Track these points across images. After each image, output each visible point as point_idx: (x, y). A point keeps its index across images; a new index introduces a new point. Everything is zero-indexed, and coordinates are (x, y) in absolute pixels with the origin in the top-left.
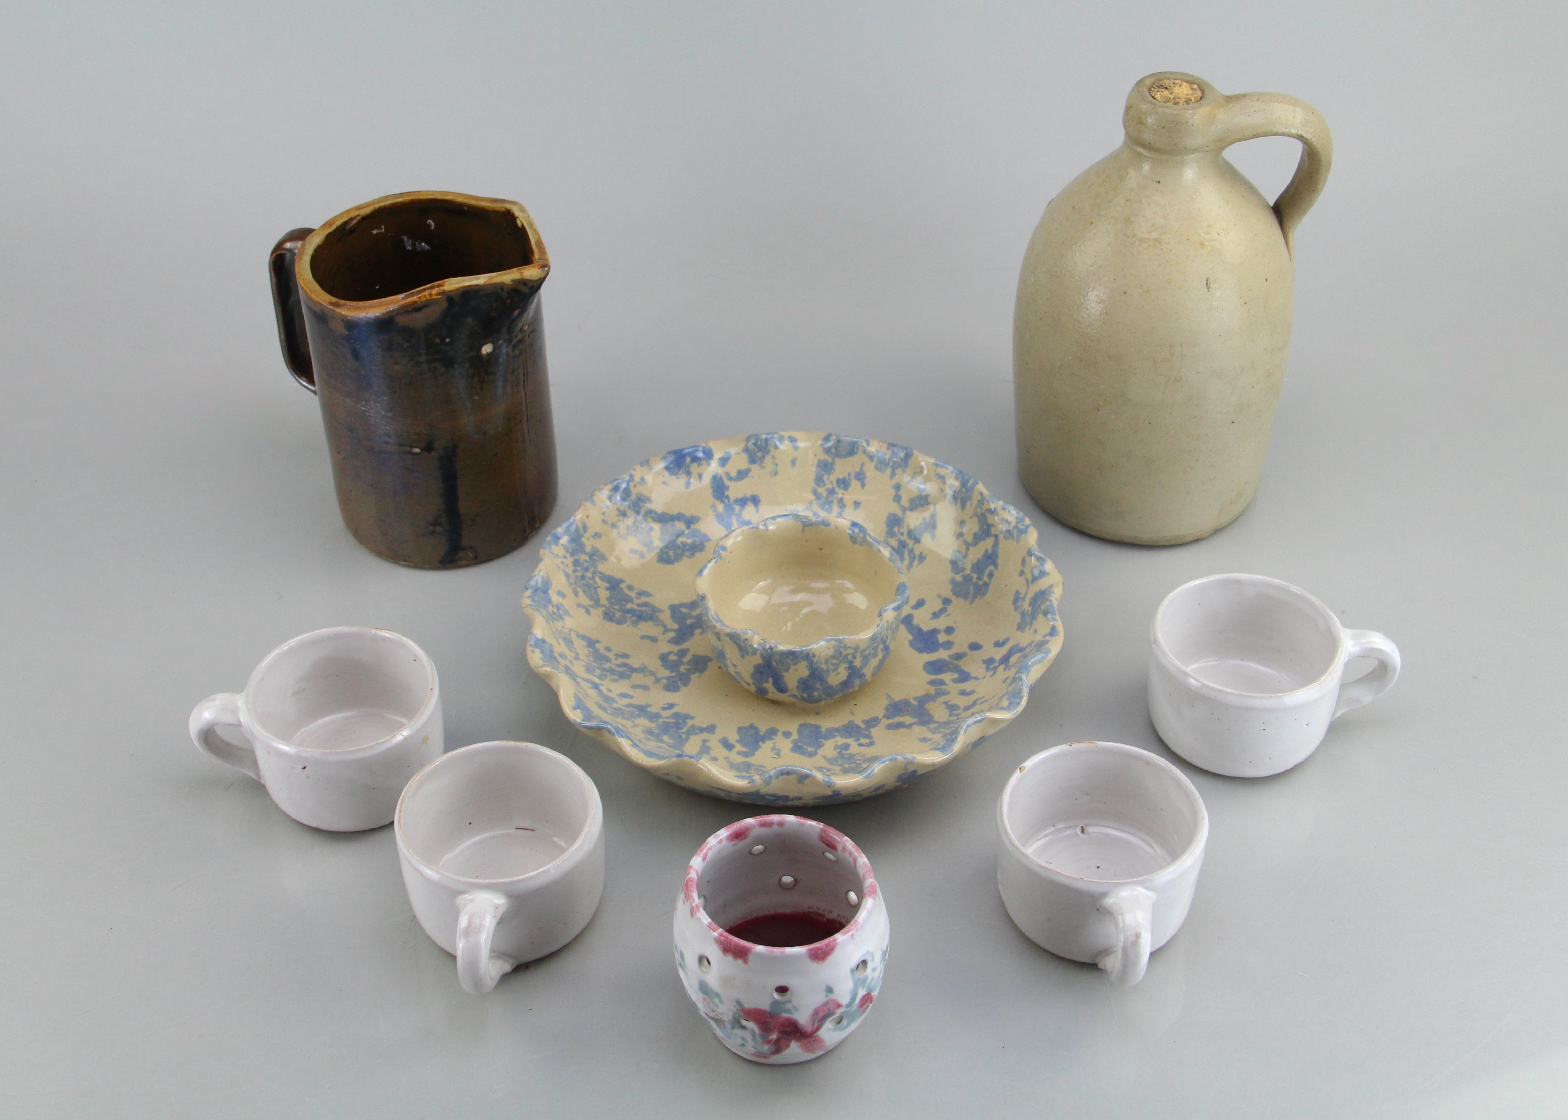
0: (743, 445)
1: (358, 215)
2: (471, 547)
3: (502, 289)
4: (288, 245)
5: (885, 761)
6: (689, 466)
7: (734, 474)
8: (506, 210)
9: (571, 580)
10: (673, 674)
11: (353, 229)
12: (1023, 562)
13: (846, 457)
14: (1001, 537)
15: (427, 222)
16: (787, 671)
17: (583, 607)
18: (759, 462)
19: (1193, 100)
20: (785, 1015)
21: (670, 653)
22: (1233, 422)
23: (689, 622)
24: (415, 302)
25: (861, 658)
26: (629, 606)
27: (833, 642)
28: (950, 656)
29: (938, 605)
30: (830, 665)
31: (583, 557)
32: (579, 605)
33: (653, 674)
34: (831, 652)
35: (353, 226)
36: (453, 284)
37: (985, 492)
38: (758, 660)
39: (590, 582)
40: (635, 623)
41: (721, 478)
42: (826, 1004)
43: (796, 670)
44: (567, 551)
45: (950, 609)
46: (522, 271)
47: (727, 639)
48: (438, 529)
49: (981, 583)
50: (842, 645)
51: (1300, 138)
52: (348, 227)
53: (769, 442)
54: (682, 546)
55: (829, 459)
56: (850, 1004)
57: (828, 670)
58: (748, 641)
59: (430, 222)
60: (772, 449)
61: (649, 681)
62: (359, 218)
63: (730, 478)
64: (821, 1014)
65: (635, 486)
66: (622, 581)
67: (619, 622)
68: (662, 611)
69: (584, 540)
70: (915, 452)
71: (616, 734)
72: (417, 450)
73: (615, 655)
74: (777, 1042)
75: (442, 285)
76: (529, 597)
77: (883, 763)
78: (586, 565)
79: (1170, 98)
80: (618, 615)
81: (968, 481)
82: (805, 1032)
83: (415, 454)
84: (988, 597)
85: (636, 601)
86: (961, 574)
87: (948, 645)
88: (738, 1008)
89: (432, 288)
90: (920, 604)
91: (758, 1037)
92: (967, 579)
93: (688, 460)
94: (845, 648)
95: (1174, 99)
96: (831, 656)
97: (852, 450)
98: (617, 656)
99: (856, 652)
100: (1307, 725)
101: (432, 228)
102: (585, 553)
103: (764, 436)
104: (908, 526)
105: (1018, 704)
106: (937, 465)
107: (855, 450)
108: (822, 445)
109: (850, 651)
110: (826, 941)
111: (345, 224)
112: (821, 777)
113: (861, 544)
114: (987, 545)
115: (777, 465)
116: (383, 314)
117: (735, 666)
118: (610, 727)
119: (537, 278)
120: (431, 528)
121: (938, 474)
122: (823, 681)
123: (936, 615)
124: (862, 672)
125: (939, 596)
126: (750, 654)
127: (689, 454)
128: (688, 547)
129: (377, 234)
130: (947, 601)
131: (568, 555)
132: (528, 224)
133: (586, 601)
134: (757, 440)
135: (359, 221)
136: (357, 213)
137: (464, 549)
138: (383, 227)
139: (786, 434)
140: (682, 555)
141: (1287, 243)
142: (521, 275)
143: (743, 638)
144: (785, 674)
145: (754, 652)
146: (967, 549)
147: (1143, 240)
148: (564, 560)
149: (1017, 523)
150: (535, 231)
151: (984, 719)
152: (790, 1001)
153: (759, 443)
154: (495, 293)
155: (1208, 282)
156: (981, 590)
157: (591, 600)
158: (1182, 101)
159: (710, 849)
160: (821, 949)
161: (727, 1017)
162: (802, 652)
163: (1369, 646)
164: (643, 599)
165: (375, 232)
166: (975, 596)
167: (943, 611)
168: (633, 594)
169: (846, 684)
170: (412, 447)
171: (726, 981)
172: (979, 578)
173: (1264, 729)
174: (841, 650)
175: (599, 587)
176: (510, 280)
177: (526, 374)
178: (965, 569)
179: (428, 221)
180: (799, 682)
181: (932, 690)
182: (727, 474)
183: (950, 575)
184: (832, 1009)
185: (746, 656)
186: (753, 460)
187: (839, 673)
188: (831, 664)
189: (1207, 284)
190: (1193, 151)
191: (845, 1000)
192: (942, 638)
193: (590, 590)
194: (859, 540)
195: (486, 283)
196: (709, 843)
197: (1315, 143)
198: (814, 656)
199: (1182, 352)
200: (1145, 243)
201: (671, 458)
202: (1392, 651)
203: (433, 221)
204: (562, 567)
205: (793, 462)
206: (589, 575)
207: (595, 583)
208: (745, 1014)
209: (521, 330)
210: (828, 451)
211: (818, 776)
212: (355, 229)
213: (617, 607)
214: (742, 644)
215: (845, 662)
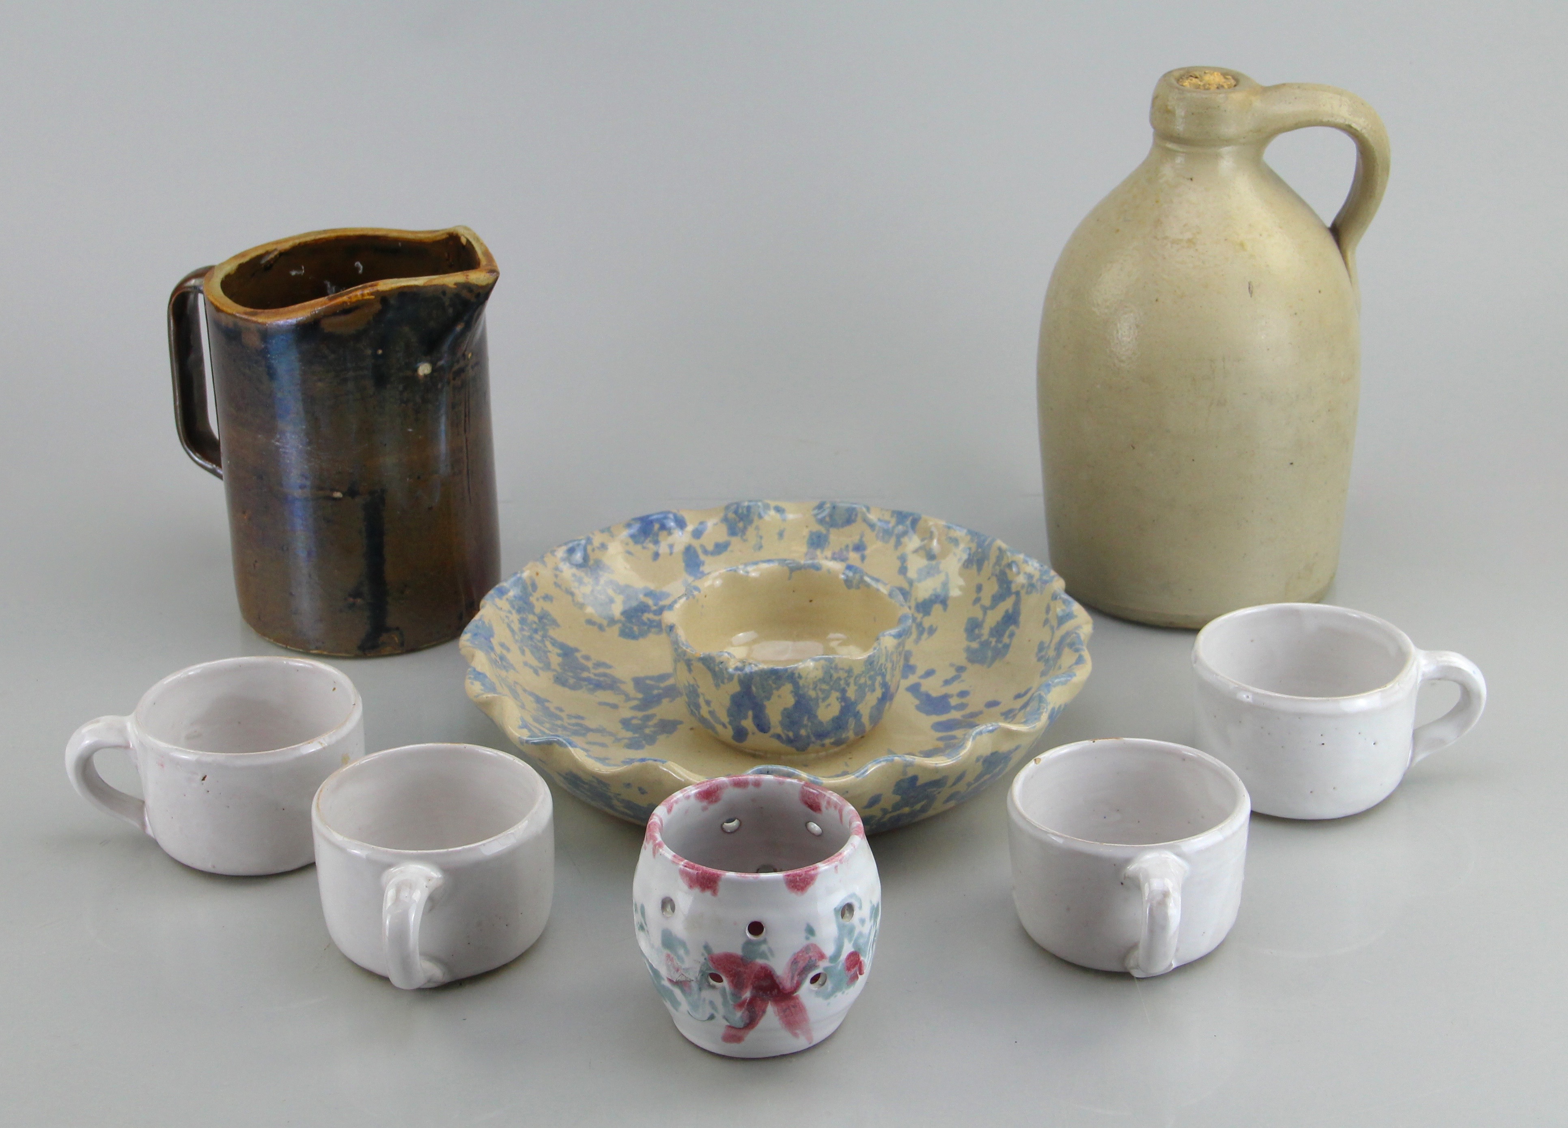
0: (722, 515)
1: (275, 250)
2: (397, 629)
3: (444, 293)
4: (193, 282)
5: (880, 762)
6: (657, 535)
7: (710, 548)
8: (448, 236)
9: (517, 637)
10: (637, 735)
11: (269, 265)
12: (1048, 610)
13: (843, 526)
14: (1023, 592)
15: (354, 264)
16: (769, 699)
17: (531, 667)
18: (740, 534)
19: (1226, 87)
20: (760, 961)
21: (633, 718)
22: (1292, 464)
23: (655, 692)
24: (344, 303)
25: (856, 688)
26: (585, 675)
27: (822, 662)
28: (963, 716)
29: (952, 673)
30: (820, 693)
31: (531, 618)
32: (526, 664)
33: (611, 734)
34: (820, 674)
35: (269, 261)
36: (387, 285)
37: (1004, 546)
38: (734, 687)
39: (540, 644)
40: (592, 691)
41: (695, 552)
42: (807, 949)
43: (779, 696)
44: (513, 607)
45: (964, 675)
46: (468, 274)
47: (700, 665)
48: (359, 601)
49: (1000, 646)
50: (833, 665)
51: (1349, 130)
52: (263, 261)
53: (752, 510)
54: (648, 622)
55: (822, 530)
56: (835, 958)
57: (817, 699)
58: (723, 664)
59: (357, 265)
60: (756, 518)
61: (607, 740)
62: (276, 253)
63: (706, 552)
64: (801, 964)
65: (593, 550)
66: (577, 650)
67: (573, 688)
68: (624, 683)
69: (532, 599)
70: (924, 517)
71: (568, 745)
72: (338, 495)
73: (568, 715)
74: (752, 1002)
75: (376, 285)
76: (468, 640)
77: (878, 763)
78: (534, 626)
79: (1200, 85)
80: (572, 681)
81: (984, 541)
82: (783, 988)
83: (335, 499)
84: (1010, 656)
85: (593, 671)
86: (978, 640)
87: (961, 707)
88: (706, 955)
89: (366, 287)
90: (929, 673)
91: (729, 997)
92: (985, 644)
93: (657, 526)
94: (836, 668)
95: (1204, 85)
96: (820, 680)
97: (849, 518)
98: (570, 716)
99: (849, 677)
100: (1374, 744)
101: (360, 271)
102: (534, 614)
103: (746, 504)
104: (916, 599)
105: (1038, 719)
106: (949, 528)
107: (853, 517)
108: (815, 515)
109: (842, 674)
110: (806, 869)
111: (260, 257)
112: (806, 776)
113: (858, 588)
114: (1007, 605)
115: (761, 537)
116: (308, 318)
117: (708, 703)
118: (561, 739)
119: (484, 283)
120: (351, 600)
121: (950, 538)
122: (812, 716)
123: (947, 682)
124: (857, 711)
125: (952, 665)
126: (726, 681)
127: (658, 520)
128: (655, 624)
129: (296, 276)
130: (961, 669)
131: (514, 612)
132: (474, 239)
133: (535, 663)
134: (738, 508)
135: (276, 256)
136: (274, 247)
137: (388, 630)
138: (303, 268)
139: (773, 504)
140: (649, 631)
141: (1346, 263)
142: (467, 278)
143: (718, 660)
144: (766, 703)
145: (731, 677)
146: (985, 613)
147: (1175, 242)
148: (509, 615)
149: (1041, 575)
150: (482, 244)
151: (996, 729)
152: (765, 941)
153: (740, 511)
154: (437, 296)
155: (1251, 287)
156: (1000, 653)
157: (540, 662)
158: (1213, 88)
159: (676, 802)
160: (800, 876)
161: (693, 975)
162: (786, 670)
163: (1446, 664)
164: (601, 670)
165: (293, 273)
166: (994, 659)
167: (954, 679)
168: (590, 664)
169: (839, 723)
170: (333, 490)
171: (694, 921)
172: (998, 641)
173: (1323, 744)
174: (832, 672)
175: (550, 652)
176: (453, 283)
177: (467, 413)
178: (982, 635)
179: (356, 264)
180: (783, 714)
181: (941, 744)
182: (702, 546)
183: (965, 643)
184: (813, 959)
185: (721, 684)
186: (733, 532)
187: (829, 705)
188: (821, 690)
189: (1249, 288)
190: (1228, 142)
191: (829, 950)
192: (954, 701)
193: (540, 652)
194: (855, 582)
195: (426, 285)
196: (675, 796)
197: (1366, 135)
198: (800, 677)
199: (1224, 368)
200: (1178, 244)
201: (636, 527)
202: (1474, 672)
203: (361, 263)
204: (506, 620)
205: (781, 535)
206: (538, 637)
207: (545, 646)
208: (714, 963)
209: (464, 355)
210: (821, 521)
211: (802, 775)
212: (271, 266)
213: (571, 674)
214: (717, 669)
215: (837, 690)
